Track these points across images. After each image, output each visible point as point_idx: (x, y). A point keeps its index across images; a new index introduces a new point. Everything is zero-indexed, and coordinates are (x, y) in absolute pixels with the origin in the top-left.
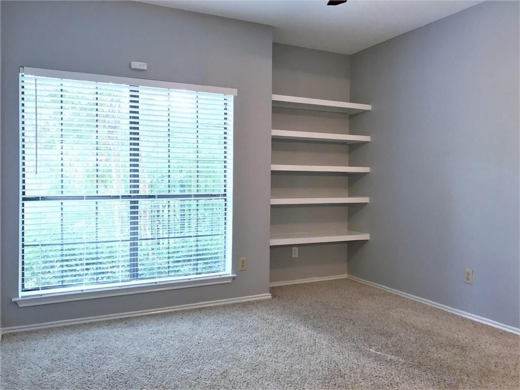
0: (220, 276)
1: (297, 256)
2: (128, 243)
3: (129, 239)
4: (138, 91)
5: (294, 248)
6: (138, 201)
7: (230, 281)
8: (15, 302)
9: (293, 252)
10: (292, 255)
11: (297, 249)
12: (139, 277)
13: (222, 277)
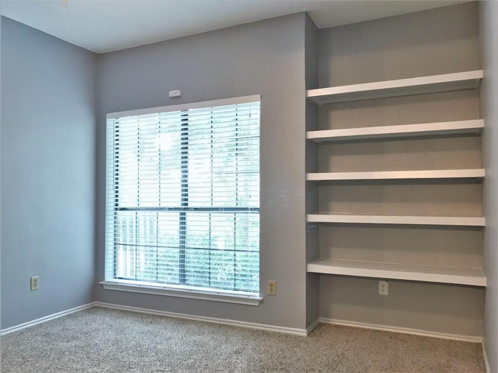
0: (248, 296)
1: (386, 293)
2: (178, 250)
3: (179, 246)
4: (187, 115)
5: (381, 283)
6: (185, 213)
7: (257, 304)
8: (102, 285)
9: (380, 287)
10: (378, 292)
11: (386, 284)
12: (186, 282)
13: (250, 297)
